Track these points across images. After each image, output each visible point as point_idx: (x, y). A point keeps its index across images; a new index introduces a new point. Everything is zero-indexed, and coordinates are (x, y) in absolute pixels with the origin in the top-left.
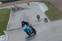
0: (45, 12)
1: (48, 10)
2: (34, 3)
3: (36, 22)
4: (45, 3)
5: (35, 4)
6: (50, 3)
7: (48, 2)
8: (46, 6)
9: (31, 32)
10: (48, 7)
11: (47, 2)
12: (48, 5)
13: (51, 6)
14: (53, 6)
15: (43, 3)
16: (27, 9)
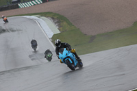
0: (52, 38)
1: (59, 32)
2: (28, 17)
3: (32, 60)
4: (53, 18)
5: (30, 19)
6: (63, 16)
7: (58, 15)
8: (55, 23)
9: (75, 64)
10: (60, 27)
11: (56, 14)
12: (58, 22)
13: (65, 23)
14: (70, 24)
15: (47, 17)
16: (13, 31)
